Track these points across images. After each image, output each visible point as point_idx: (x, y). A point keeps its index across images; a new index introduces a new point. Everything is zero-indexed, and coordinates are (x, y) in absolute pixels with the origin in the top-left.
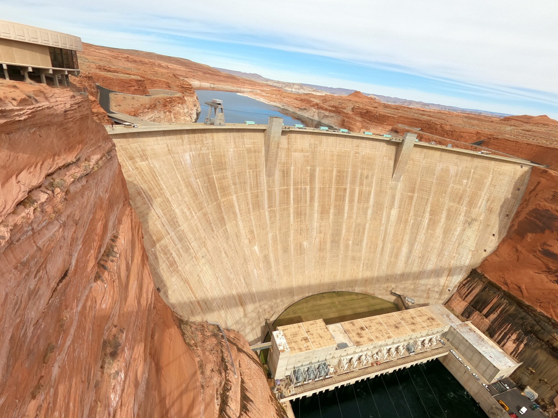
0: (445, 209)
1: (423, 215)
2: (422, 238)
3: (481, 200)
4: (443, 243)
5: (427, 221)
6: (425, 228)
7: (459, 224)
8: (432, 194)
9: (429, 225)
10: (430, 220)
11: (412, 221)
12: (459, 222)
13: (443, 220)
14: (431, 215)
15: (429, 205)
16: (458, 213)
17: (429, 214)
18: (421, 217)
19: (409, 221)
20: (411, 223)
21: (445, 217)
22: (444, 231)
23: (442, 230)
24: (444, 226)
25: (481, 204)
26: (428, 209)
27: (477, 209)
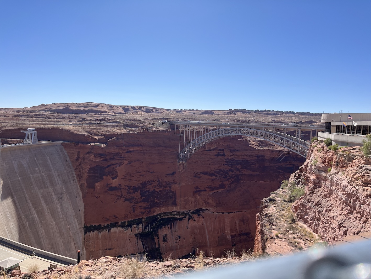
0: (41, 198)
1: (31, 213)
2: (42, 231)
3: (56, 178)
4: (57, 224)
5: (36, 215)
6: (39, 221)
7: (56, 203)
8: (25, 190)
9: (39, 217)
10: (37, 213)
11: (27, 223)
12: (55, 201)
13: (45, 207)
14: (35, 208)
15: (29, 201)
16: (50, 195)
17: (33, 209)
18: (30, 215)
19: (25, 225)
20: (28, 225)
21: (45, 204)
22: (52, 215)
23: (50, 215)
24: (49, 211)
25: (57, 180)
26: (31, 205)
27: (58, 185)
